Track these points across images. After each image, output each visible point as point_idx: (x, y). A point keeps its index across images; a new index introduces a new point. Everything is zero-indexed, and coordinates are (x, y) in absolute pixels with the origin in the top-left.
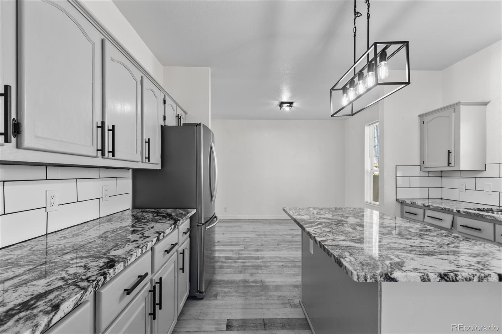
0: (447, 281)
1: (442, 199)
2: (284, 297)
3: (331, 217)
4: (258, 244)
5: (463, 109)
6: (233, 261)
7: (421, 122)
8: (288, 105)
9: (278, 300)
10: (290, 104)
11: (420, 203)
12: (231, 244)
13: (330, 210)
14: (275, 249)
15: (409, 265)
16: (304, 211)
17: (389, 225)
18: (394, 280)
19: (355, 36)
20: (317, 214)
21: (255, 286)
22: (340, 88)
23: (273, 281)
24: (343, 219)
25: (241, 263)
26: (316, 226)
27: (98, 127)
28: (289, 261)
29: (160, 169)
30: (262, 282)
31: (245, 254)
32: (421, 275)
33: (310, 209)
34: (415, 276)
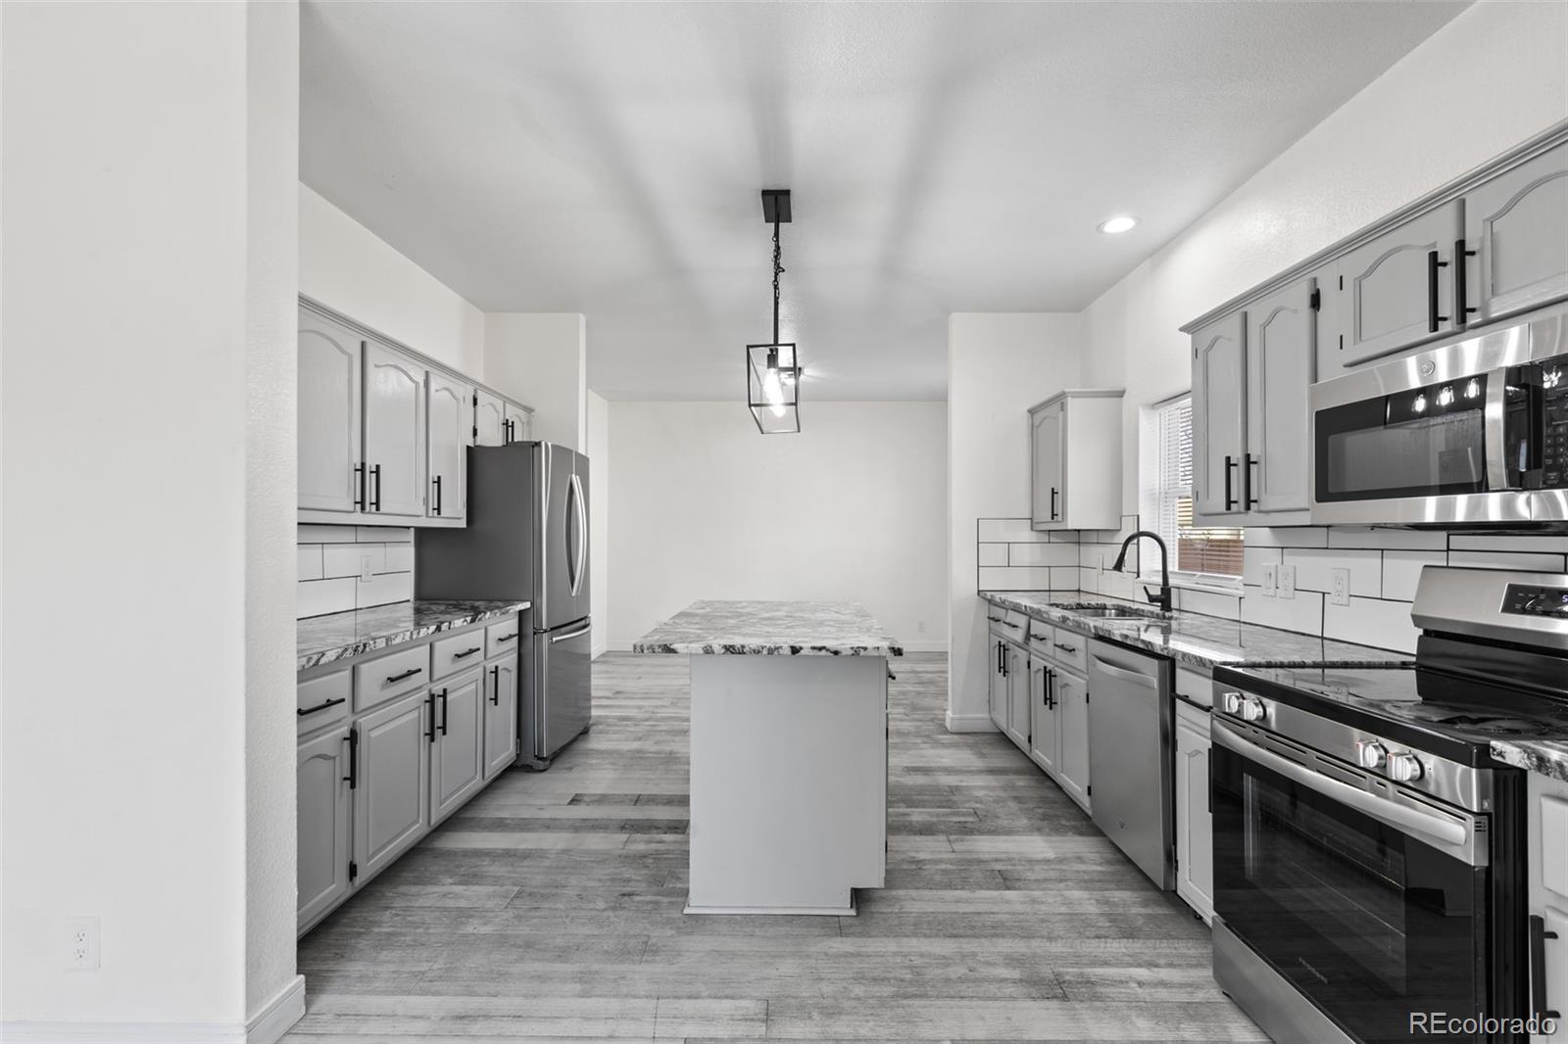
1: (1079, 591)
5: (1072, 406)
6: (633, 723)
7: (1031, 425)
12: (646, 696)
25: (647, 727)
27: (356, 470)
29: (465, 526)
31: (667, 712)
34: (697, 647)
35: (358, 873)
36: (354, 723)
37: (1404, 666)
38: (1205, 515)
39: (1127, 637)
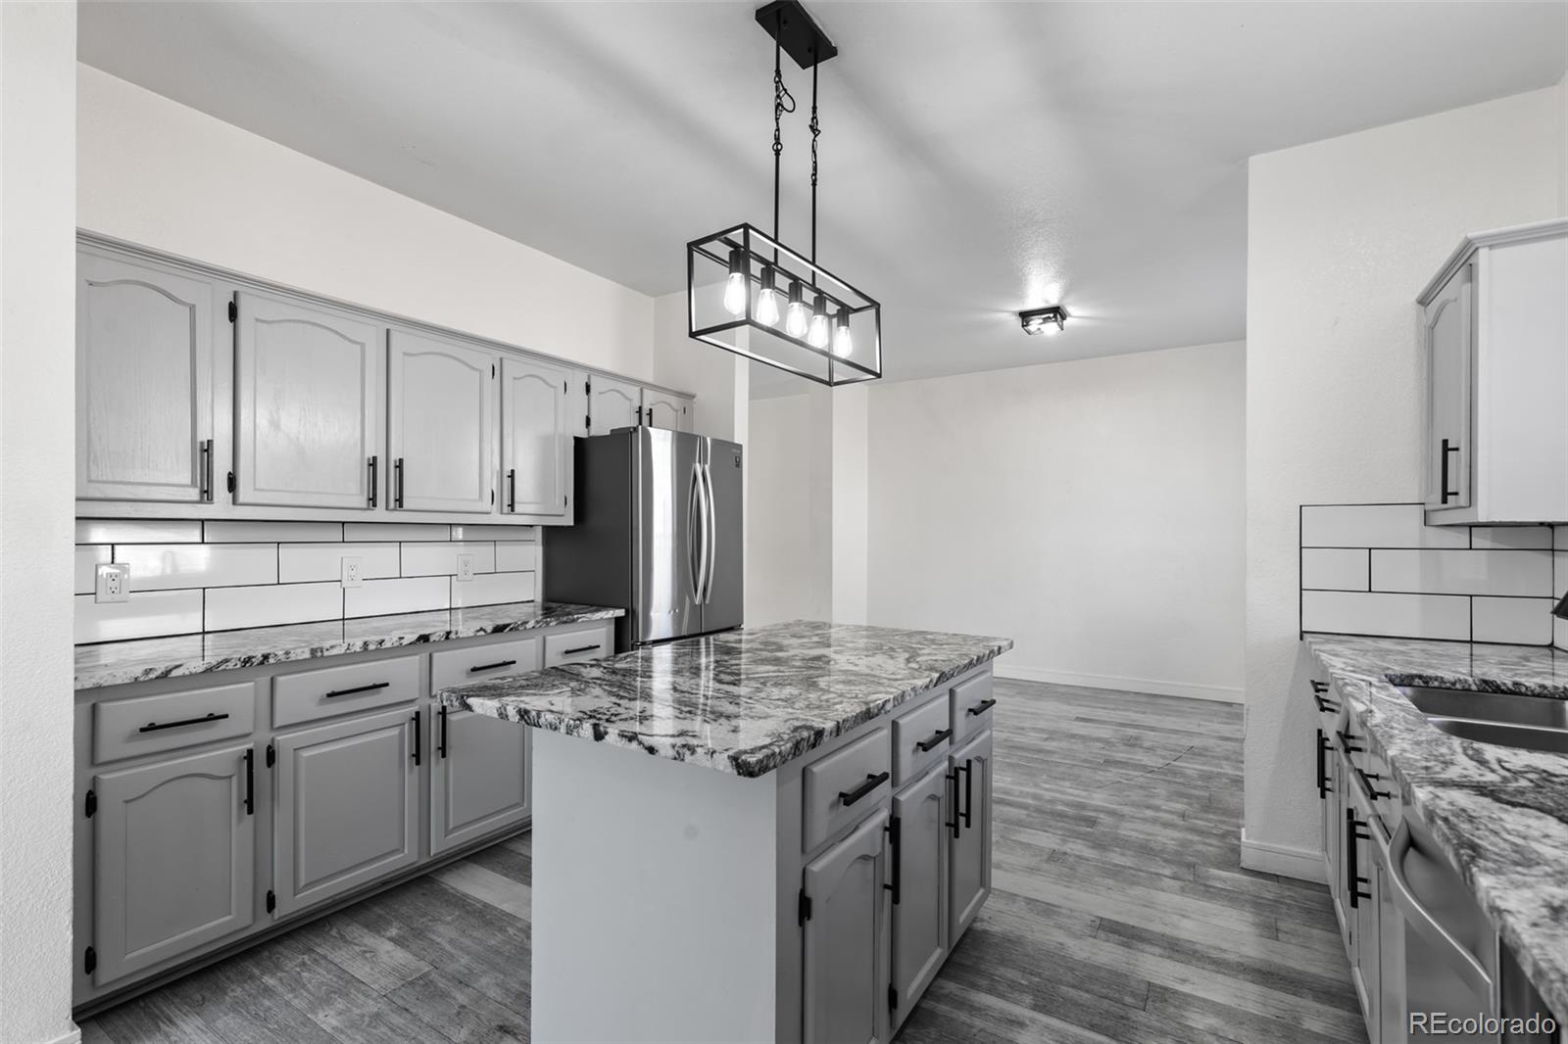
1: (1552, 647)
27: (370, 465)
29: (572, 524)
35: (277, 904)
36: (273, 740)
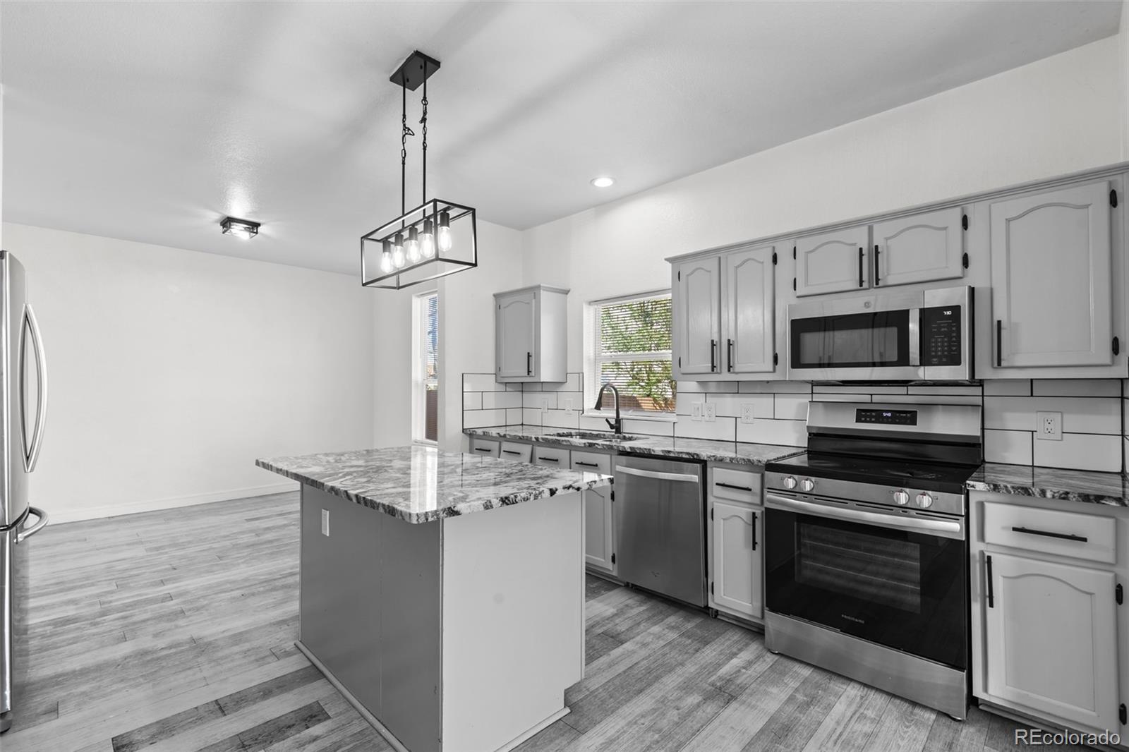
0: (508, 504)
1: (522, 425)
2: (257, 648)
3: (364, 464)
4: (159, 568)
5: (544, 295)
6: (87, 624)
7: (496, 306)
8: (245, 228)
9: (244, 657)
10: (251, 227)
11: (494, 432)
13: (357, 455)
14: (215, 568)
15: (473, 496)
16: (307, 461)
17: (453, 463)
18: (457, 513)
19: (404, 163)
20: (336, 461)
21: (176, 654)
22: (379, 239)
23: (222, 630)
24: (384, 464)
25: (116, 621)
26: (341, 477)
28: (257, 582)
30: (193, 640)
31: (126, 597)
32: (484, 502)
33: (319, 456)
34: (479, 505)
37: (802, 454)
38: (684, 374)
39: (669, 452)
